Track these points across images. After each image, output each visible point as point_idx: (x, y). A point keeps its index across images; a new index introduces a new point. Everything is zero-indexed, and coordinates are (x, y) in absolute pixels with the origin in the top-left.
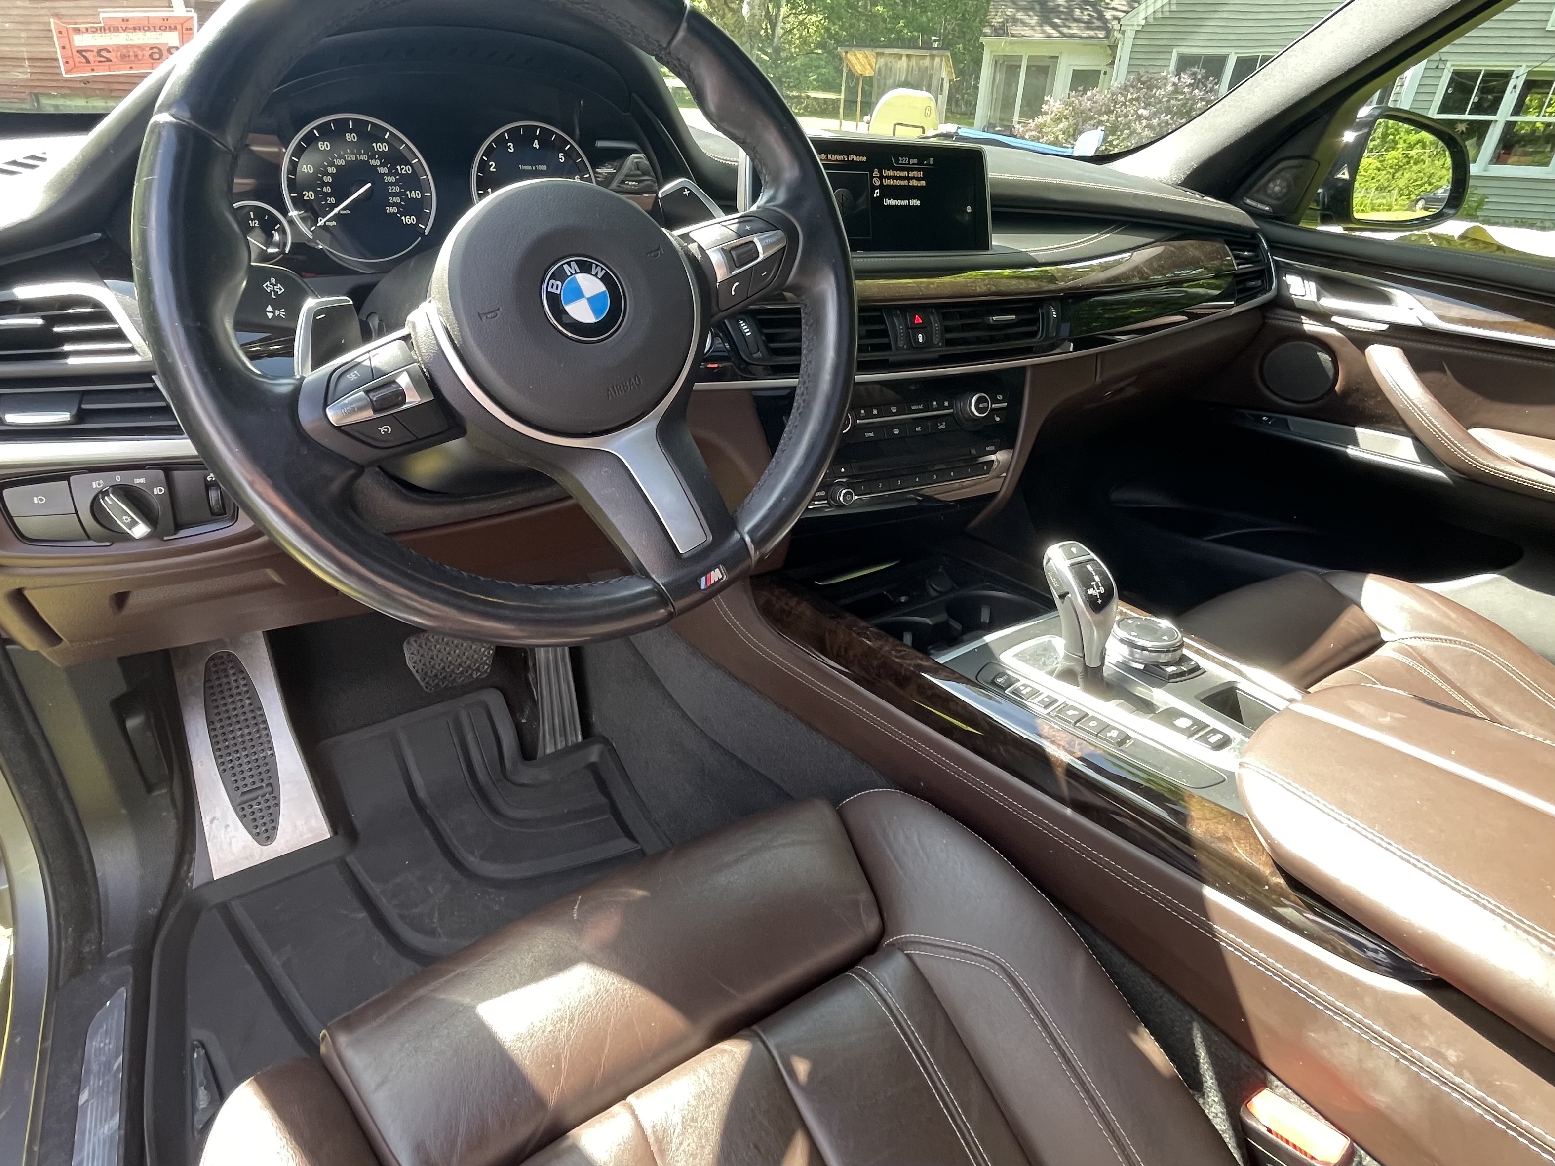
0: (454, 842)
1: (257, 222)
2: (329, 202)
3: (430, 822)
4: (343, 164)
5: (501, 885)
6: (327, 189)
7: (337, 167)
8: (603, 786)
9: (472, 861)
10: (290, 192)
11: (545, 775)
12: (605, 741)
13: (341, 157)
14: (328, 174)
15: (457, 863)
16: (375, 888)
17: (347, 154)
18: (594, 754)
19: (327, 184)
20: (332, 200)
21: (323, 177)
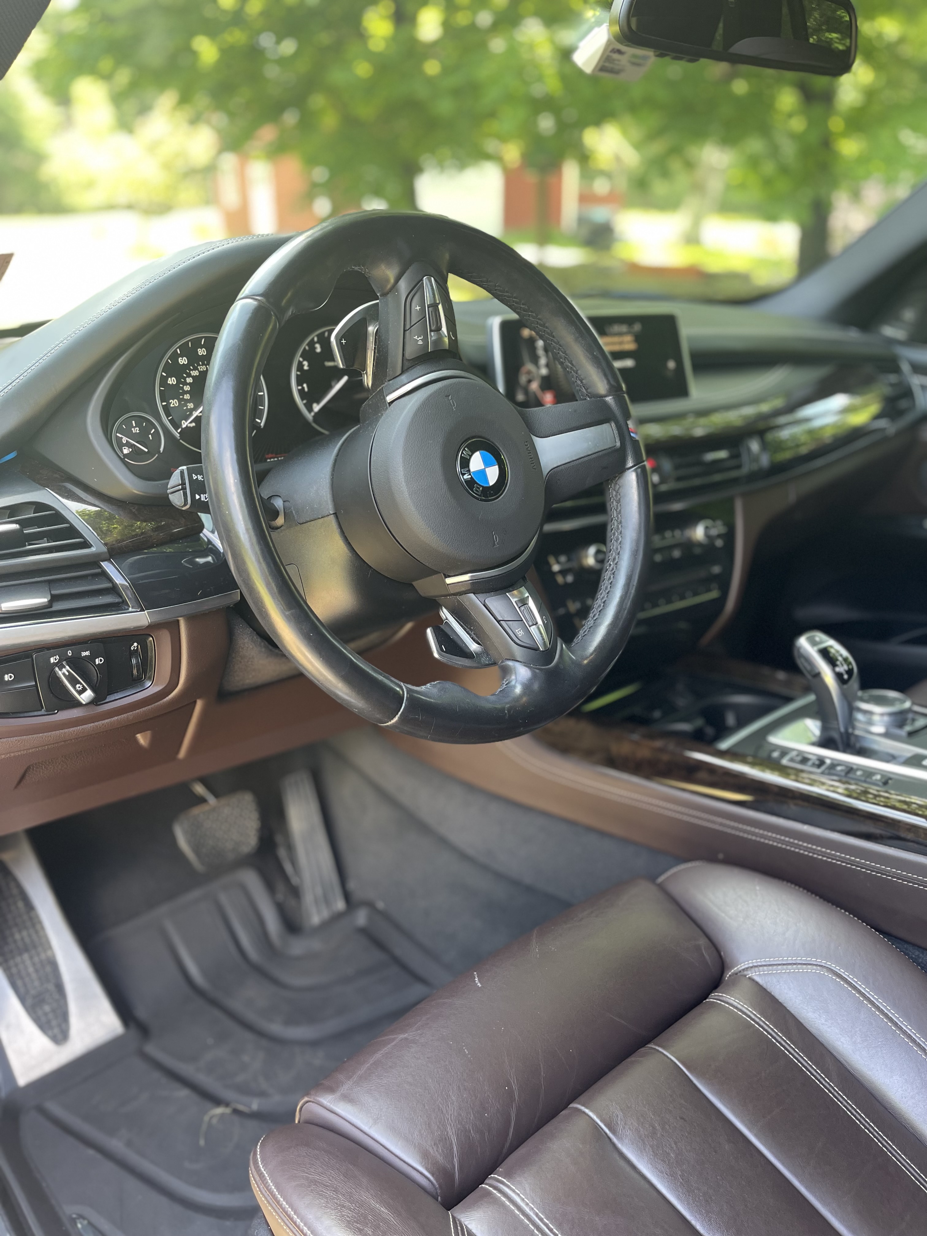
0: (250, 1016)
1: (138, 428)
2: (189, 407)
3: (214, 1003)
4: (198, 374)
5: (314, 1044)
6: (187, 397)
7: (193, 377)
8: (379, 944)
9: (276, 1028)
10: (162, 402)
11: (315, 944)
12: (370, 905)
13: (195, 369)
14: (187, 384)
15: (260, 1034)
16: (186, 1069)
17: (200, 365)
18: (361, 918)
19: (187, 392)
20: (191, 405)
21: (183, 387)
